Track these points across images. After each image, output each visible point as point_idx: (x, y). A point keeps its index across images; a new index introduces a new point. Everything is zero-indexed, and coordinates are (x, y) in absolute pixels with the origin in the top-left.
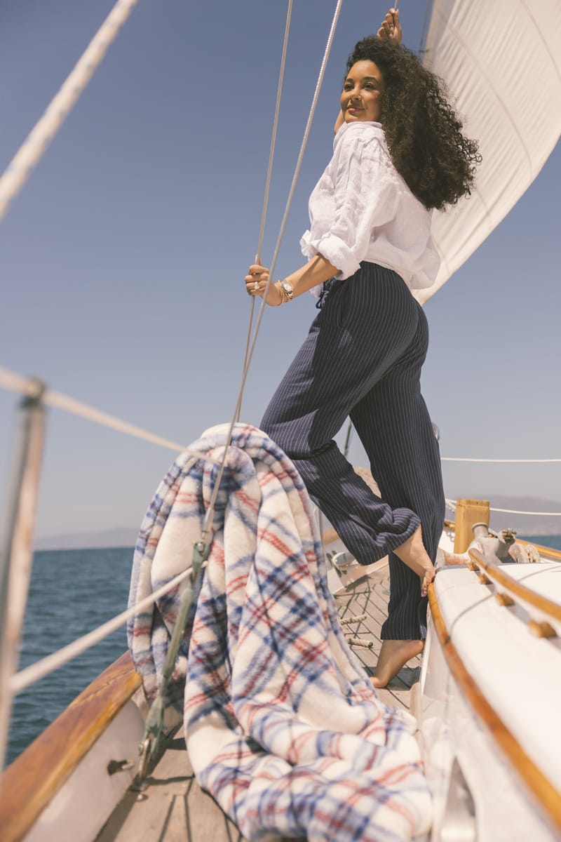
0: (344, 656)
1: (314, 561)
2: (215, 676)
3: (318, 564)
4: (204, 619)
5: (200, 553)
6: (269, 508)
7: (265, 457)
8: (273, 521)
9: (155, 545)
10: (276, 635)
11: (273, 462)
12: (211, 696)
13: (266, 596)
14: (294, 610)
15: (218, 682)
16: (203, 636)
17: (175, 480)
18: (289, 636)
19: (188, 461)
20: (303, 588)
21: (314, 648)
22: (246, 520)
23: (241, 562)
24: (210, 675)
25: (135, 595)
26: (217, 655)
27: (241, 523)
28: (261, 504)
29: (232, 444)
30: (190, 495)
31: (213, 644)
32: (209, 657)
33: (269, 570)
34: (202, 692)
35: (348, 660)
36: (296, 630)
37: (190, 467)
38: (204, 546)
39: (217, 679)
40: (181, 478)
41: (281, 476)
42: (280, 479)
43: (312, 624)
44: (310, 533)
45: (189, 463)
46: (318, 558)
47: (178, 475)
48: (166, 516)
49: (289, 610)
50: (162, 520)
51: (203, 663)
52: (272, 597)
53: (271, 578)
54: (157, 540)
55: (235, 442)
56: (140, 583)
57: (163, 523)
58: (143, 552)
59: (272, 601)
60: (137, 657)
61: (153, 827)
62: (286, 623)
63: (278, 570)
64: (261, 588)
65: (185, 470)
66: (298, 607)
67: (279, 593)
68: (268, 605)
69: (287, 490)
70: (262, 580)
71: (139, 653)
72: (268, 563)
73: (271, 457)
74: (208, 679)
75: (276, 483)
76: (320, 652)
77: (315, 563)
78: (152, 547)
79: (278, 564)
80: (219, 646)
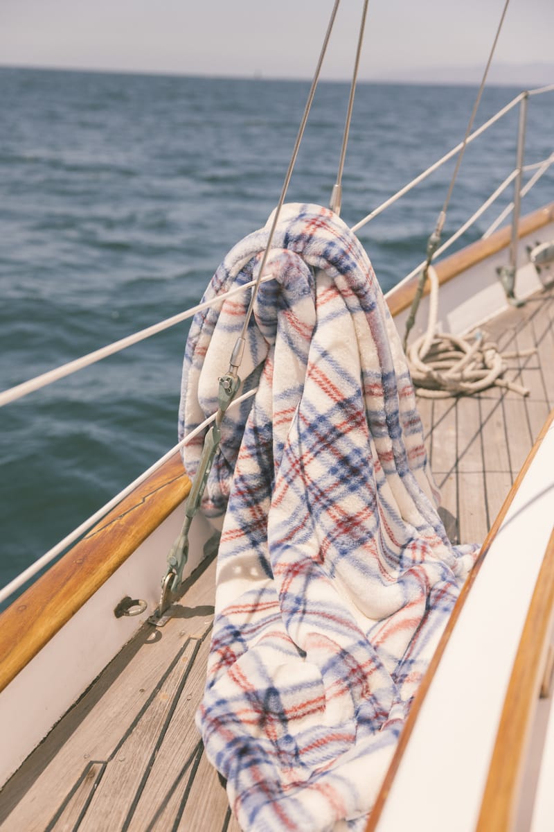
0: (410, 500)
1: (380, 395)
2: (256, 511)
3: (386, 399)
4: (249, 447)
5: (227, 391)
6: (323, 338)
7: (326, 268)
8: (324, 354)
9: (204, 354)
10: (311, 498)
11: (336, 276)
12: (248, 533)
13: (305, 449)
14: (334, 471)
15: (259, 516)
16: (247, 466)
17: (222, 284)
18: (323, 501)
19: (235, 263)
20: (350, 443)
21: (350, 519)
22: (294, 346)
23: (286, 394)
24: (250, 509)
25: (184, 404)
26: (259, 488)
27: (289, 349)
28: (314, 330)
29: (288, 247)
30: (235, 306)
31: (255, 477)
32: (250, 491)
33: (312, 418)
34: (239, 527)
35: (414, 504)
36: (332, 495)
37: (238, 270)
38: (231, 384)
39: (258, 514)
40: (228, 282)
41: (345, 293)
42: (343, 297)
43: (353, 489)
44: (378, 364)
45: (237, 266)
46: (385, 393)
47: (226, 279)
48: (214, 324)
49: (328, 470)
50: (209, 328)
51: (243, 496)
52: (311, 450)
53: (312, 428)
54: (206, 349)
55: (291, 245)
56: (189, 394)
57: (211, 332)
58: (191, 361)
59: (311, 455)
60: (188, 467)
61: (142, 691)
62: (323, 485)
63: (322, 419)
64: (301, 437)
65: (233, 274)
66: (339, 467)
67: (319, 447)
68: (305, 461)
69: (351, 310)
70: (303, 428)
71: (190, 464)
72: (312, 408)
73: (333, 270)
74: (246, 514)
75: (338, 303)
76: (357, 524)
77: (382, 398)
78: (200, 356)
79: (322, 411)
80: (263, 479)
